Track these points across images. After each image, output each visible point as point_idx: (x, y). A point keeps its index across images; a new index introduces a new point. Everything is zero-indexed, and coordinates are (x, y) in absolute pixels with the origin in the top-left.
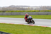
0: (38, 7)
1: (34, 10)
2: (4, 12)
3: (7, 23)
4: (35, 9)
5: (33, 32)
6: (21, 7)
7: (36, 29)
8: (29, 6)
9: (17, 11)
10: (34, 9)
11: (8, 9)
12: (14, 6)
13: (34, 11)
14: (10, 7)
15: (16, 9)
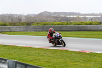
0: (97, 15)
1: (88, 21)
2: (28, 24)
3: (35, 47)
4: (92, 19)
5: (88, 65)
6: (62, 16)
7: (93, 59)
8: (79, 14)
9: (55, 23)
10: (88, 19)
11: (37, 19)
12: (50, 13)
13: (88, 23)
14: (40, 15)
15: (53, 20)
